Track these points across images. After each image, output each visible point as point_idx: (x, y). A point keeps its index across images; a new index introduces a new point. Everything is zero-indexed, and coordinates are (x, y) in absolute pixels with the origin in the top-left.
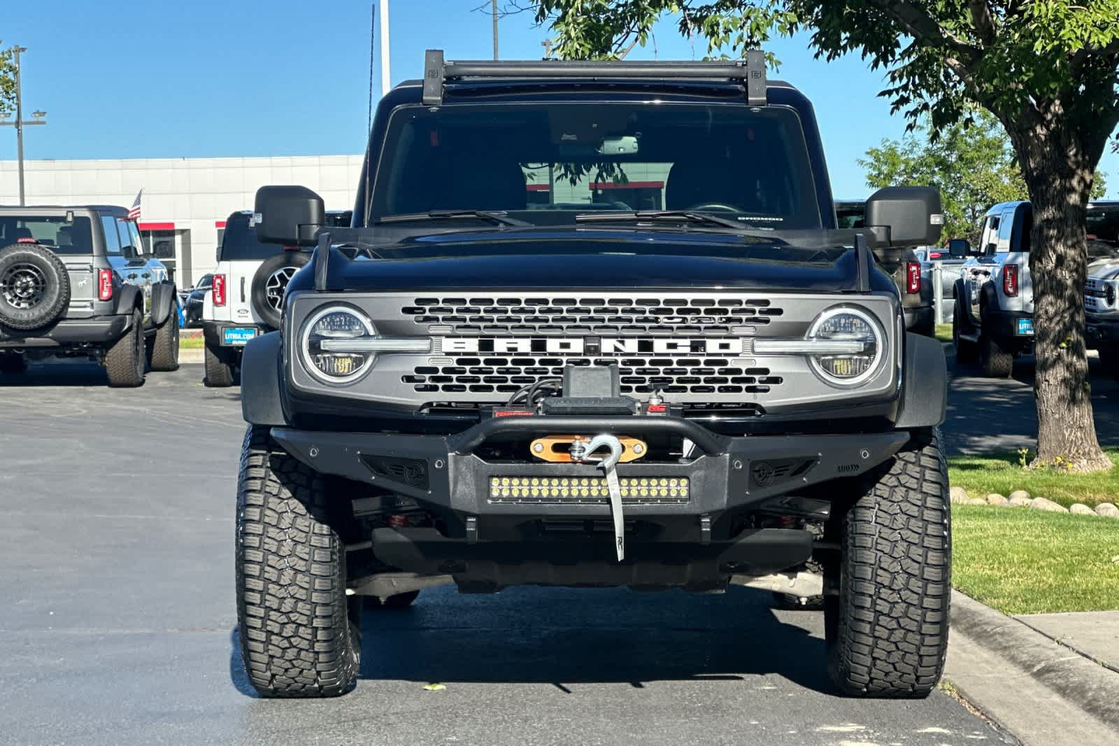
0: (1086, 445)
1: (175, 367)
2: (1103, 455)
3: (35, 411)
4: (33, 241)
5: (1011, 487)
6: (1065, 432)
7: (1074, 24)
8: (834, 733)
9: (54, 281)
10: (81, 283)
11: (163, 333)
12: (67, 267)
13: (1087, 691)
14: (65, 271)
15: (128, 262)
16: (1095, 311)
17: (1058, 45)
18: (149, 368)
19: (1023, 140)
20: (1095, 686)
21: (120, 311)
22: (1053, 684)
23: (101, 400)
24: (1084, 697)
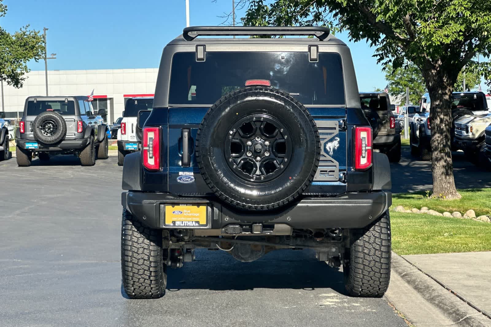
0: (451, 189)
1: (107, 158)
2: (458, 193)
3: (54, 176)
4: (52, 110)
5: (422, 206)
6: (443, 184)
7: (437, 35)
8: (326, 296)
9: (60, 126)
10: (71, 126)
11: (102, 144)
12: (65, 120)
13: (416, 282)
14: (65, 121)
15: (88, 118)
16: (461, 136)
17: (431, 43)
18: (97, 158)
19: (426, 74)
20: (419, 280)
21: (86, 137)
22: (407, 280)
23: (79, 172)
24: (414, 284)
